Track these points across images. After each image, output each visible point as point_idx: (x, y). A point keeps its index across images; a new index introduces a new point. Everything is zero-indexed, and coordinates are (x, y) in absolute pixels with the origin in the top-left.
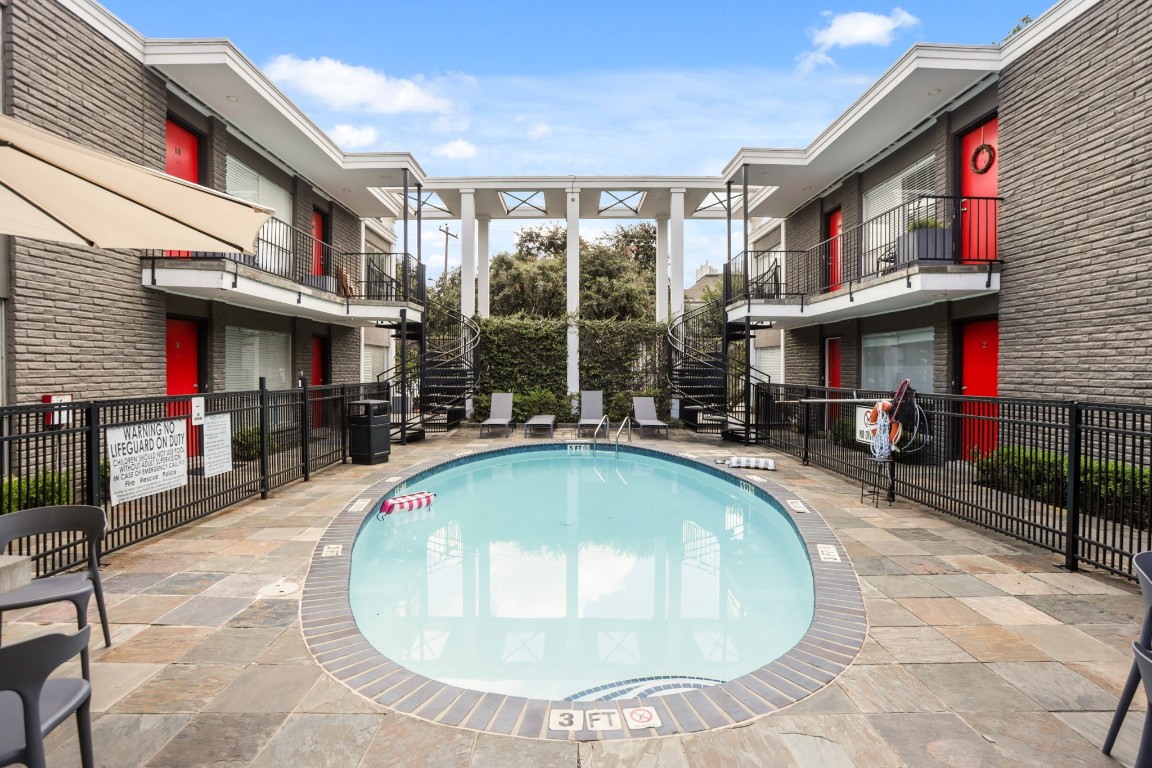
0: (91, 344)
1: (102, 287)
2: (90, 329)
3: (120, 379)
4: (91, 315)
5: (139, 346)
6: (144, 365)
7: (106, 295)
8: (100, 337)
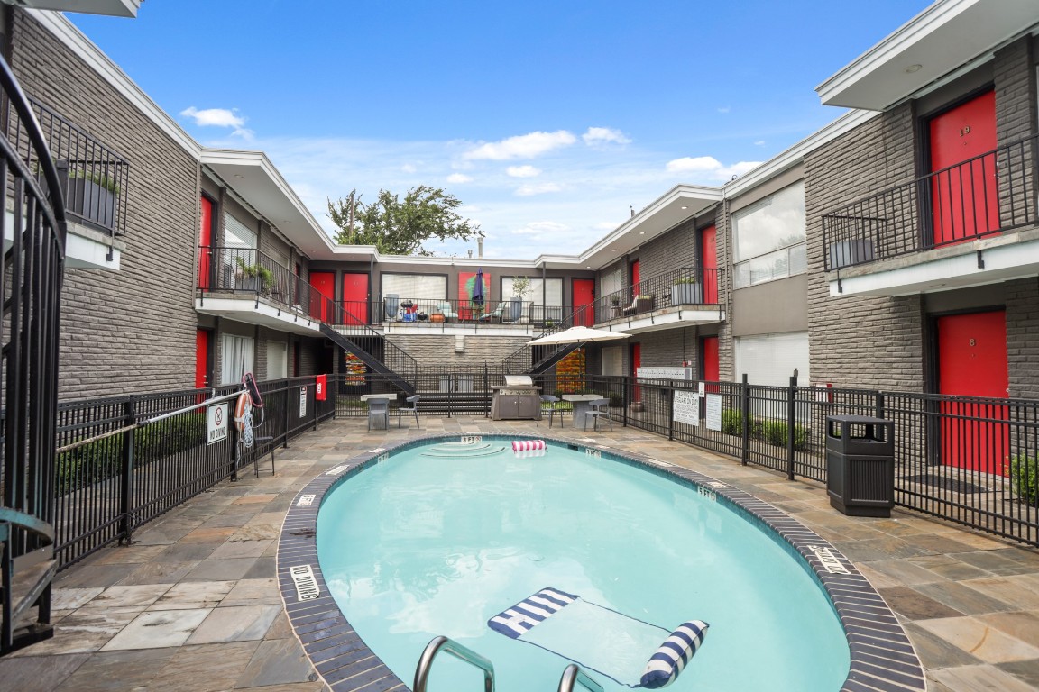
0: (849, 350)
1: (854, 309)
2: (847, 340)
3: (871, 376)
4: (848, 330)
5: (889, 348)
6: (894, 365)
7: (857, 314)
8: (855, 345)
